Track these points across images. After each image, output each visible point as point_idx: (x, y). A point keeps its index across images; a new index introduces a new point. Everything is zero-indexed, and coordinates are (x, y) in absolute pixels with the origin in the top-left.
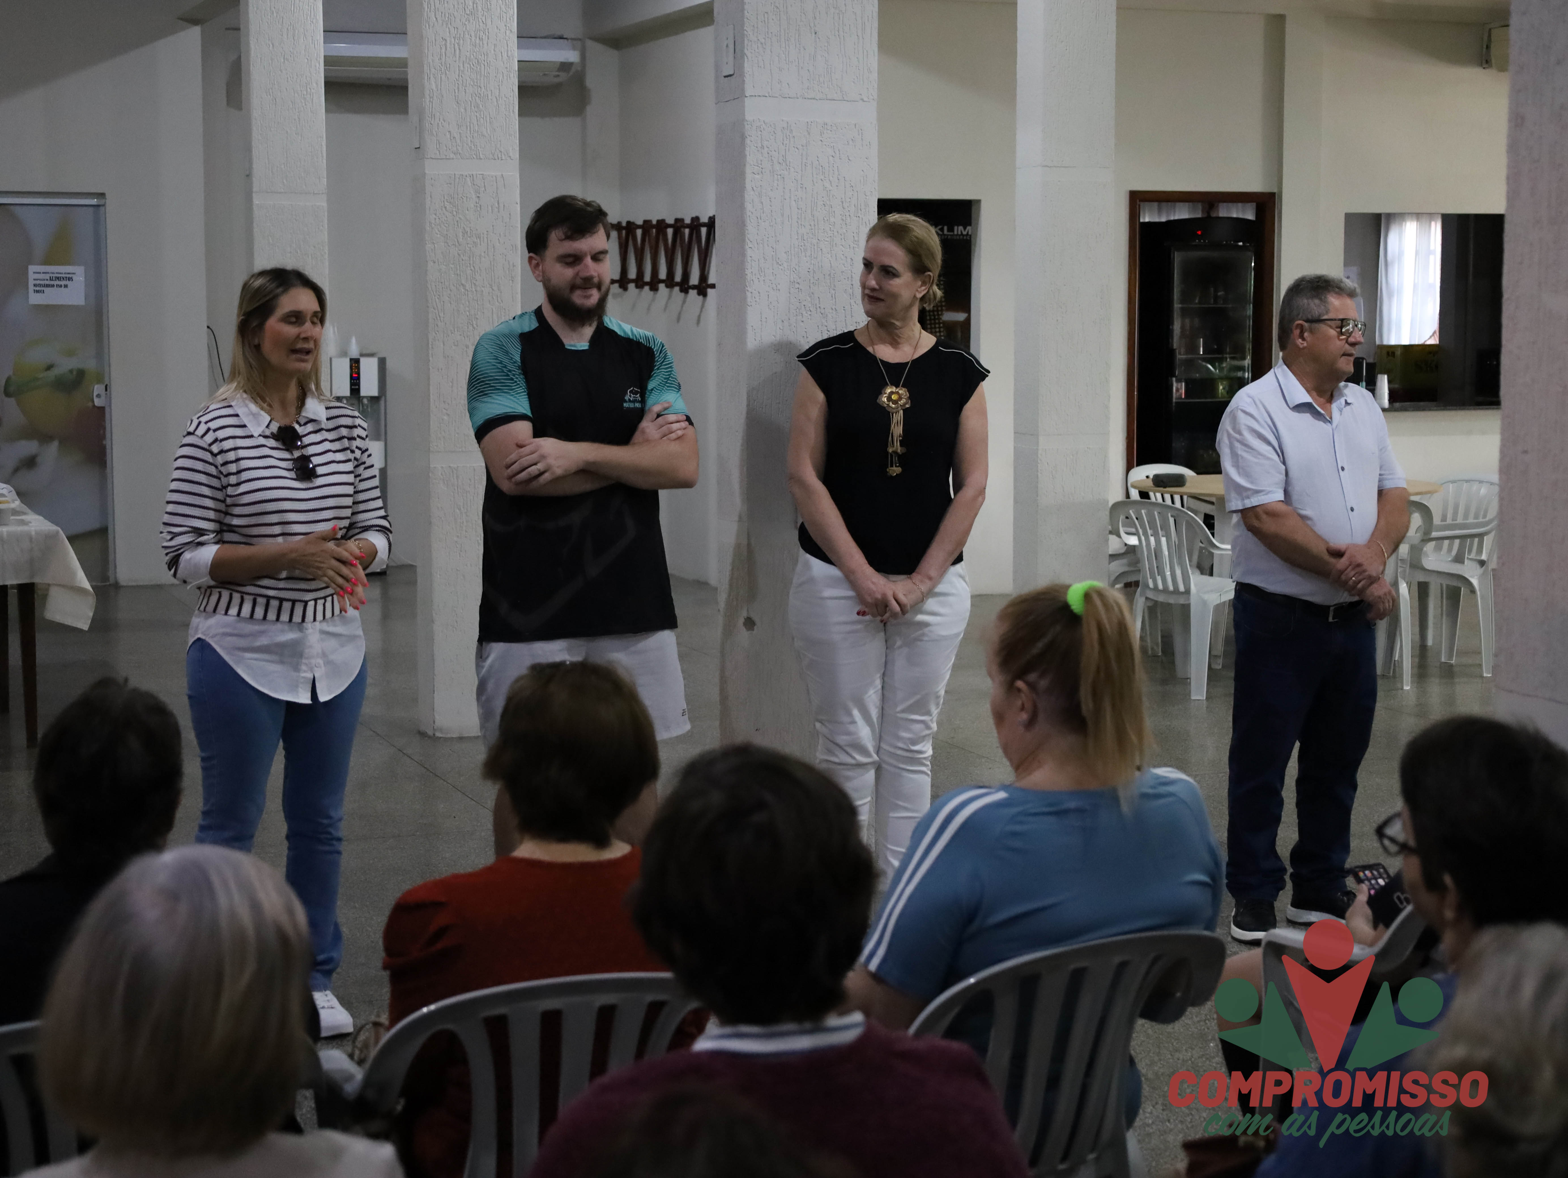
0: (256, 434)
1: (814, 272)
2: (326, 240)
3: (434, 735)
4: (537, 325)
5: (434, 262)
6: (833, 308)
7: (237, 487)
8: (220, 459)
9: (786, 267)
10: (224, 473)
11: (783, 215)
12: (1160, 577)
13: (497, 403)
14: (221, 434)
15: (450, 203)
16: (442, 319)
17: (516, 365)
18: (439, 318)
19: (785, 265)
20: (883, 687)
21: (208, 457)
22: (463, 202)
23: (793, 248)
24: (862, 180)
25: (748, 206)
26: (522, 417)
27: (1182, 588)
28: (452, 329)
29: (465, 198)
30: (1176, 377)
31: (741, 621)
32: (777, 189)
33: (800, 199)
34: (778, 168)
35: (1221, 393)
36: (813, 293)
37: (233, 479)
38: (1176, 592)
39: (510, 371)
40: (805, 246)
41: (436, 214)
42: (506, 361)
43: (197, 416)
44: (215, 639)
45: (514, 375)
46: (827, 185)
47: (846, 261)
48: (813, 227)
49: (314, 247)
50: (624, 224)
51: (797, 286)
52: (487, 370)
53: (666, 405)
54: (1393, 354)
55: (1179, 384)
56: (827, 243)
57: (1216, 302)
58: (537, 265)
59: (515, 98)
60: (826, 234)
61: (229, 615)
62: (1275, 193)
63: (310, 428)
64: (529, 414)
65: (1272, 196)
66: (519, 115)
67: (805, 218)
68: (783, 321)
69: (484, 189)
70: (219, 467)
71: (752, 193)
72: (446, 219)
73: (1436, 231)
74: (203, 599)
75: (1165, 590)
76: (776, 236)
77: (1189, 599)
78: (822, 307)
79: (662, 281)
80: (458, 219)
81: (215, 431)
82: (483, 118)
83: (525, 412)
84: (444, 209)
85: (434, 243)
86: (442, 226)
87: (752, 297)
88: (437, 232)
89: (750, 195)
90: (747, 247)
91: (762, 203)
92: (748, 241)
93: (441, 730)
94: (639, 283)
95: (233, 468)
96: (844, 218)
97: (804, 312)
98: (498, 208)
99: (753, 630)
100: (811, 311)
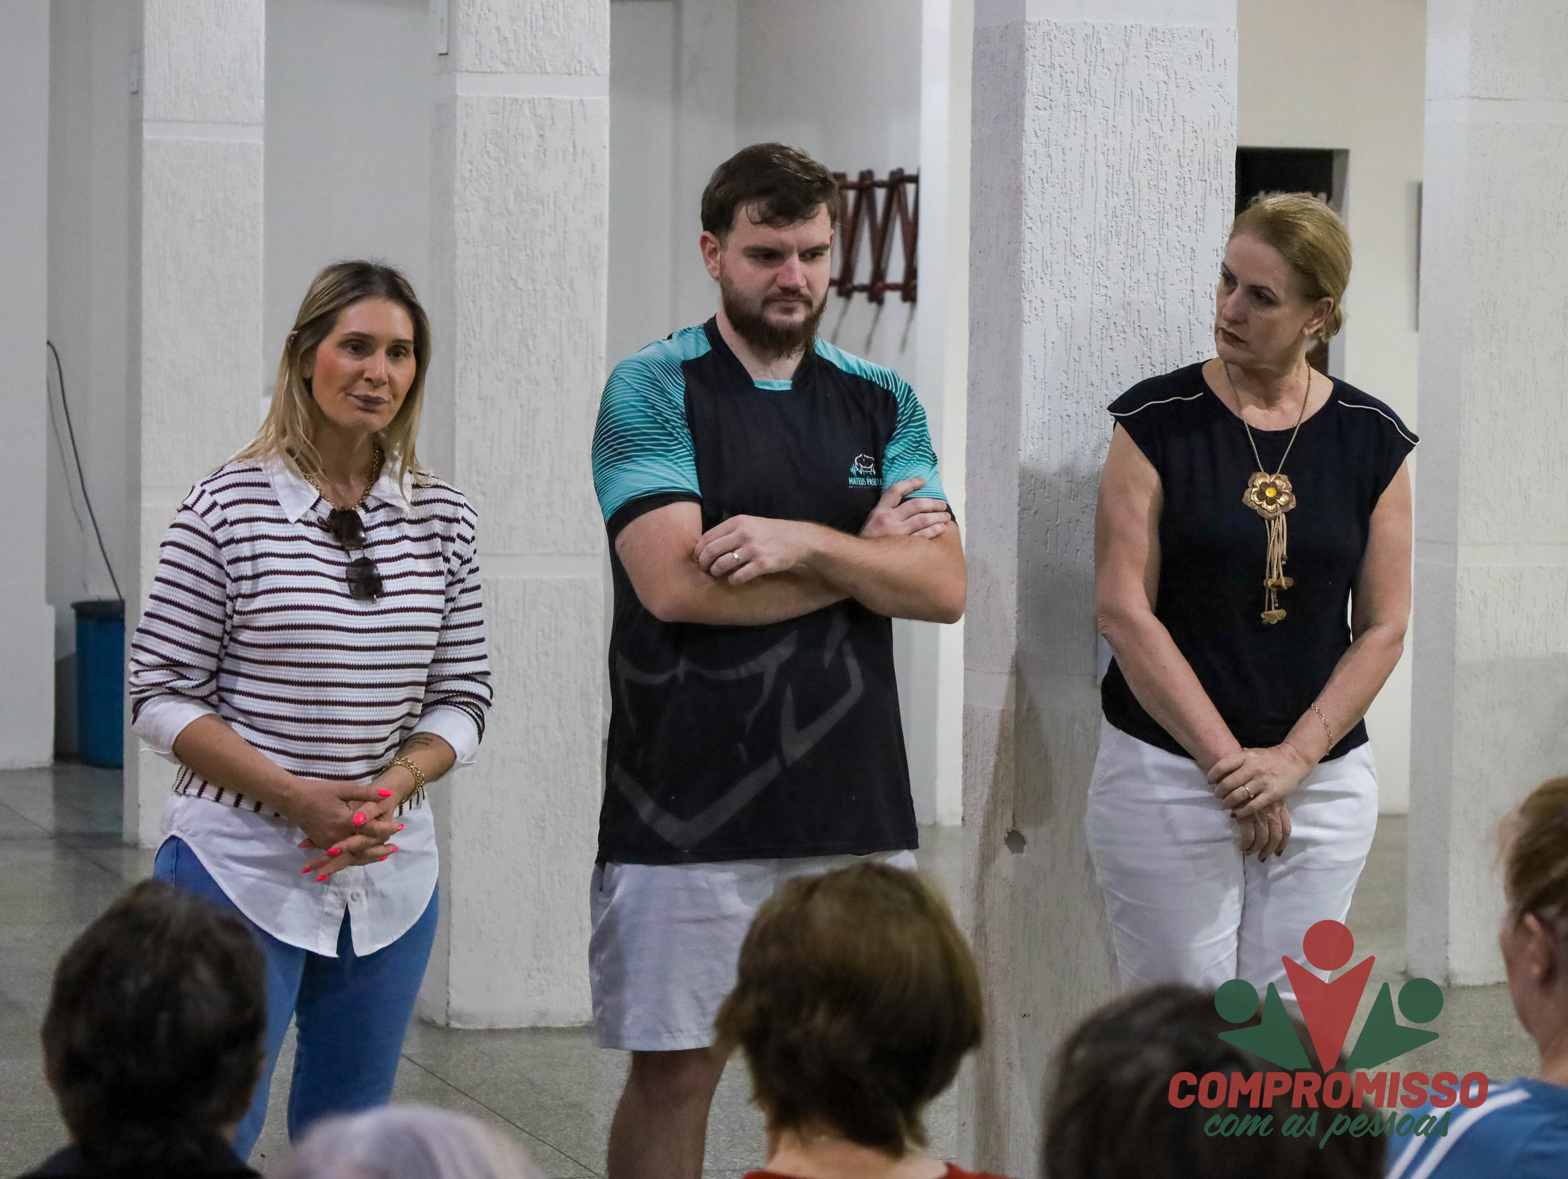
0: (292, 519)
1: (1132, 269)
3: (448, 1024)
4: (709, 348)
5: (468, 242)
6: (1162, 327)
7: (250, 600)
8: (228, 553)
9: (1087, 261)
10: (232, 576)
11: (1082, 176)
13: (645, 473)
14: (232, 513)
15: (496, 144)
16: (478, 335)
17: (677, 411)
18: (472, 333)
19: (1085, 256)
20: (1238, 948)
21: (206, 548)
22: (516, 143)
23: (1098, 230)
24: (1212, 122)
25: (1028, 161)
26: (686, 496)
28: (494, 352)
29: (520, 138)
31: (1002, 836)
32: (1075, 134)
33: (1111, 151)
34: (1076, 101)
36: (1128, 304)
37: (246, 587)
39: (667, 421)
40: (1117, 226)
41: (471, 163)
42: (661, 405)
43: (201, 482)
44: (195, 839)
45: (674, 428)
46: (1156, 129)
47: (1184, 252)
48: (1131, 197)
49: (241, 212)
51: (1104, 291)
52: (629, 418)
53: (917, 483)
56: (1153, 222)
58: (714, 252)
60: (1152, 208)
61: (221, 803)
64: (698, 492)
67: (1119, 181)
68: (1079, 349)
69: (550, 122)
70: (225, 566)
71: (1034, 140)
72: (488, 171)
74: (184, 775)
76: (1071, 209)
78: (1144, 326)
80: (508, 172)
81: (224, 507)
83: (690, 487)
84: (485, 155)
85: (467, 211)
86: (482, 182)
87: (1030, 307)
88: (474, 192)
89: (1031, 144)
90: (1024, 227)
91: (1049, 156)
92: (1027, 218)
93: (459, 1017)
95: (246, 568)
96: (1181, 182)
97: (1115, 334)
98: (574, 154)
99: (1022, 852)
100: (1125, 332)
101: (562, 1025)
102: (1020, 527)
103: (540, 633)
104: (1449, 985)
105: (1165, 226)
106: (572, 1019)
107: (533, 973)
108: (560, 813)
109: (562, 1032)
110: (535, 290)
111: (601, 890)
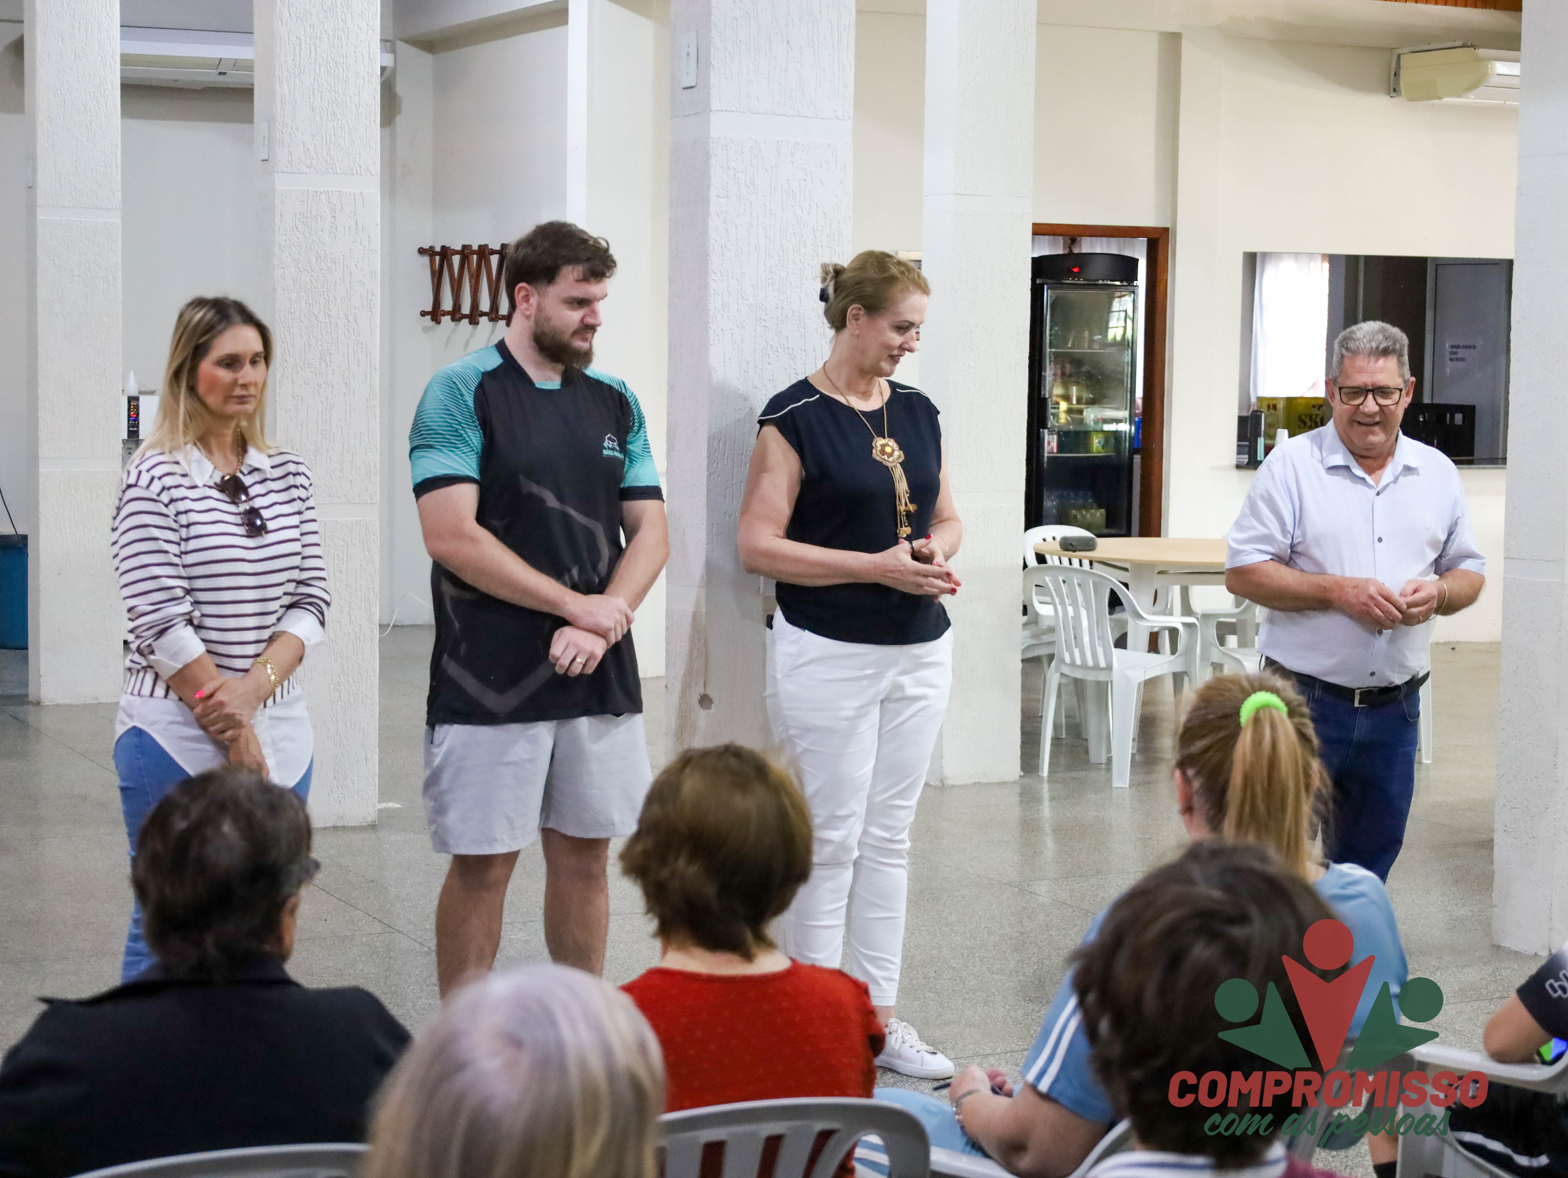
0: (200, 484)
1: (783, 308)
2: (120, 262)
5: (284, 290)
6: (803, 348)
8: (171, 510)
9: (752, 302)
11: (749, 244)
12: (1077, 649)
14: (166, 483)
15: (303, 222)
16: (291, 353)
18: (287, 352)
19: (751, 299)
21: (162, 509)
22: (317, 222)
23: (759, 281)
24: (836, 207)
27: (1103, 664)
28: (302, 365)
29: (319, 218)
30: (1048, 429)
31: (695, 699)
32: (744, 215)
33: (768, 227)
34: (745, 192)
35: (1097, 447)
36: (780, 332)
38: (1096, 667)
40: (772, 278)
41: (286, 235)
46: (798, 211)
48: (782, 259)
49: (106, 269)
50: (438, 249)
51: (763, 323)
54: (1275, 407)
55: (1051, 436)
56: (796, 276)
57: (1090, 347)
59: (377, 106)
60: (795, 266)
62: (1168, 228)
63: (256, 477)
65: (1166, 230)
66: (382, 126)
67: (773, 248)
68: (747, 363)
69: (340, 207)
71: (717, 218)
72: (297, 241)
73: (1321, 273)
75: (1084, 666)
76: (741, 267)
77: (1110, 675)
78: (791, 347)
79: (483, 314)
80: (311, 241)
81: (160, 478)
82: (341, 128)
84: (295, 230)
85: (283, 268)
86: (293, 248)
87: (714, 334)
88: (287, 255)
89: (714, 221)
90: (710, 279)
91: (727, 230)
92: (711, 272)
94: (456, 314)
96: (816, 249)
97: (771, 353)
98: (356, 230)
99: (710, 709)
100: (778, 352)
101: (354, 825)
102: (708, 486)
103: (336, 557)
104: (943, 784)
105: (805, 279)
106: (361, 820)
107: (334, 789)
108: (351, 680)
109: (354, 829)
110: (330, 322)
111: (432, 743)
